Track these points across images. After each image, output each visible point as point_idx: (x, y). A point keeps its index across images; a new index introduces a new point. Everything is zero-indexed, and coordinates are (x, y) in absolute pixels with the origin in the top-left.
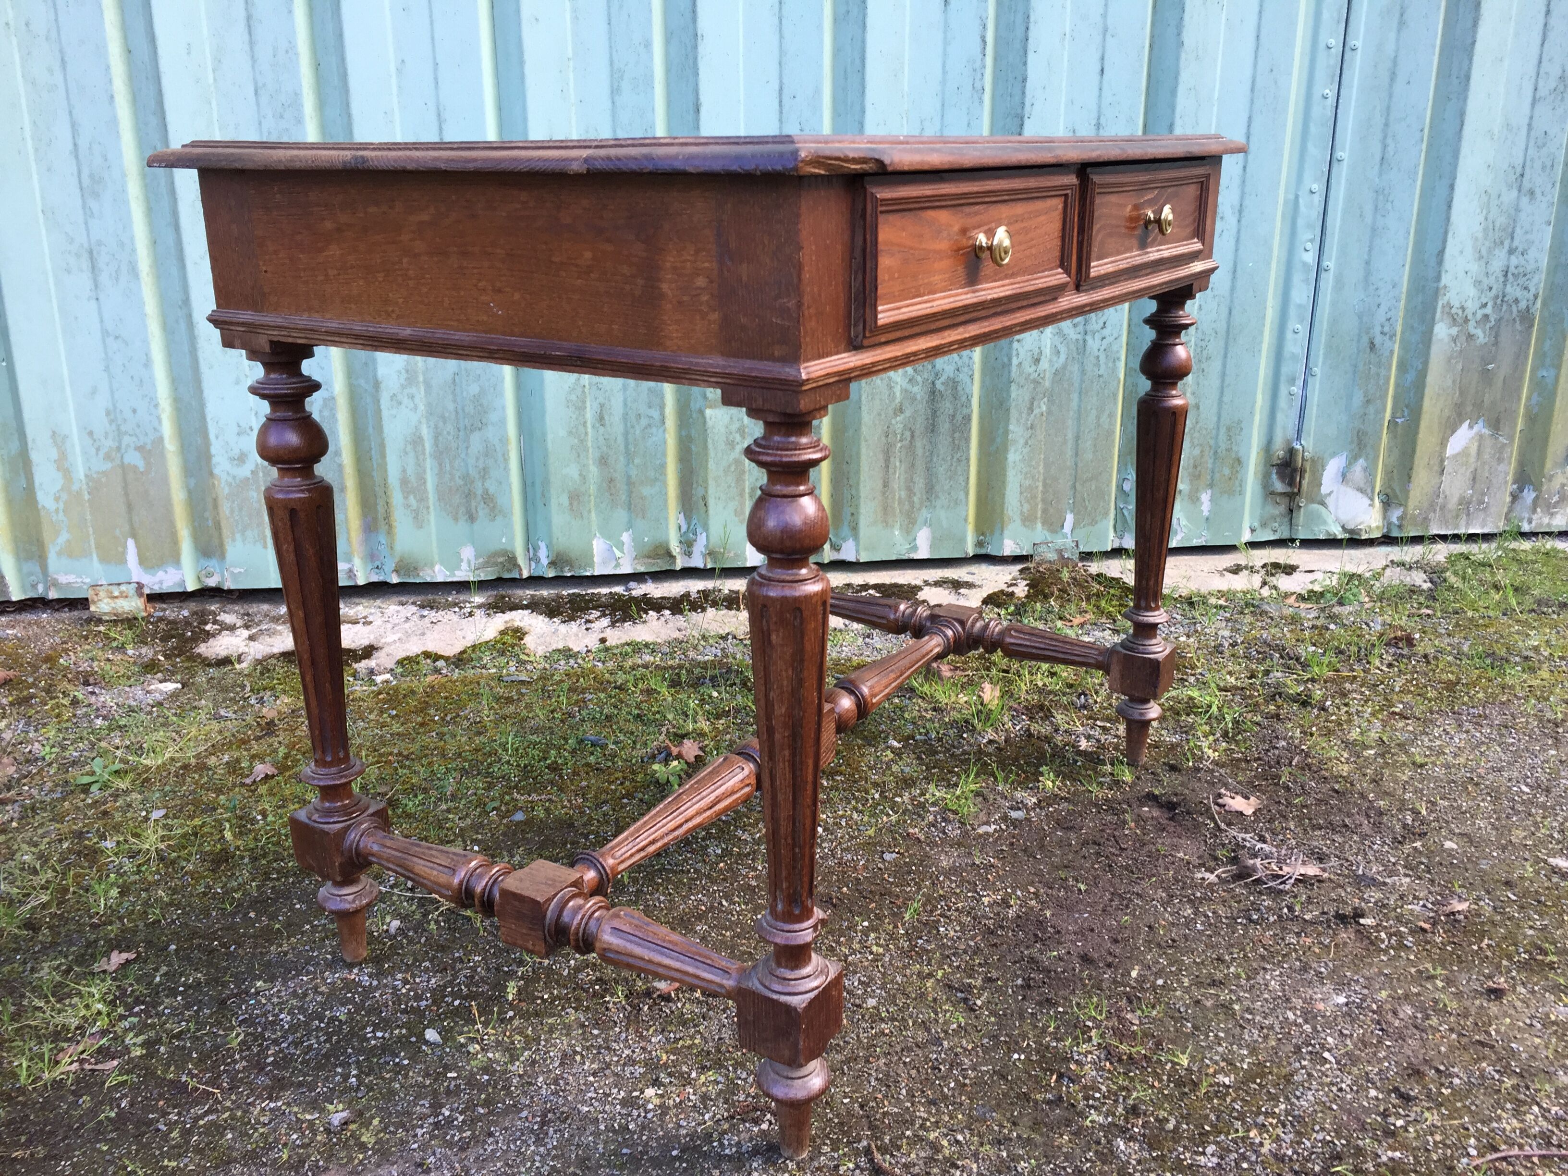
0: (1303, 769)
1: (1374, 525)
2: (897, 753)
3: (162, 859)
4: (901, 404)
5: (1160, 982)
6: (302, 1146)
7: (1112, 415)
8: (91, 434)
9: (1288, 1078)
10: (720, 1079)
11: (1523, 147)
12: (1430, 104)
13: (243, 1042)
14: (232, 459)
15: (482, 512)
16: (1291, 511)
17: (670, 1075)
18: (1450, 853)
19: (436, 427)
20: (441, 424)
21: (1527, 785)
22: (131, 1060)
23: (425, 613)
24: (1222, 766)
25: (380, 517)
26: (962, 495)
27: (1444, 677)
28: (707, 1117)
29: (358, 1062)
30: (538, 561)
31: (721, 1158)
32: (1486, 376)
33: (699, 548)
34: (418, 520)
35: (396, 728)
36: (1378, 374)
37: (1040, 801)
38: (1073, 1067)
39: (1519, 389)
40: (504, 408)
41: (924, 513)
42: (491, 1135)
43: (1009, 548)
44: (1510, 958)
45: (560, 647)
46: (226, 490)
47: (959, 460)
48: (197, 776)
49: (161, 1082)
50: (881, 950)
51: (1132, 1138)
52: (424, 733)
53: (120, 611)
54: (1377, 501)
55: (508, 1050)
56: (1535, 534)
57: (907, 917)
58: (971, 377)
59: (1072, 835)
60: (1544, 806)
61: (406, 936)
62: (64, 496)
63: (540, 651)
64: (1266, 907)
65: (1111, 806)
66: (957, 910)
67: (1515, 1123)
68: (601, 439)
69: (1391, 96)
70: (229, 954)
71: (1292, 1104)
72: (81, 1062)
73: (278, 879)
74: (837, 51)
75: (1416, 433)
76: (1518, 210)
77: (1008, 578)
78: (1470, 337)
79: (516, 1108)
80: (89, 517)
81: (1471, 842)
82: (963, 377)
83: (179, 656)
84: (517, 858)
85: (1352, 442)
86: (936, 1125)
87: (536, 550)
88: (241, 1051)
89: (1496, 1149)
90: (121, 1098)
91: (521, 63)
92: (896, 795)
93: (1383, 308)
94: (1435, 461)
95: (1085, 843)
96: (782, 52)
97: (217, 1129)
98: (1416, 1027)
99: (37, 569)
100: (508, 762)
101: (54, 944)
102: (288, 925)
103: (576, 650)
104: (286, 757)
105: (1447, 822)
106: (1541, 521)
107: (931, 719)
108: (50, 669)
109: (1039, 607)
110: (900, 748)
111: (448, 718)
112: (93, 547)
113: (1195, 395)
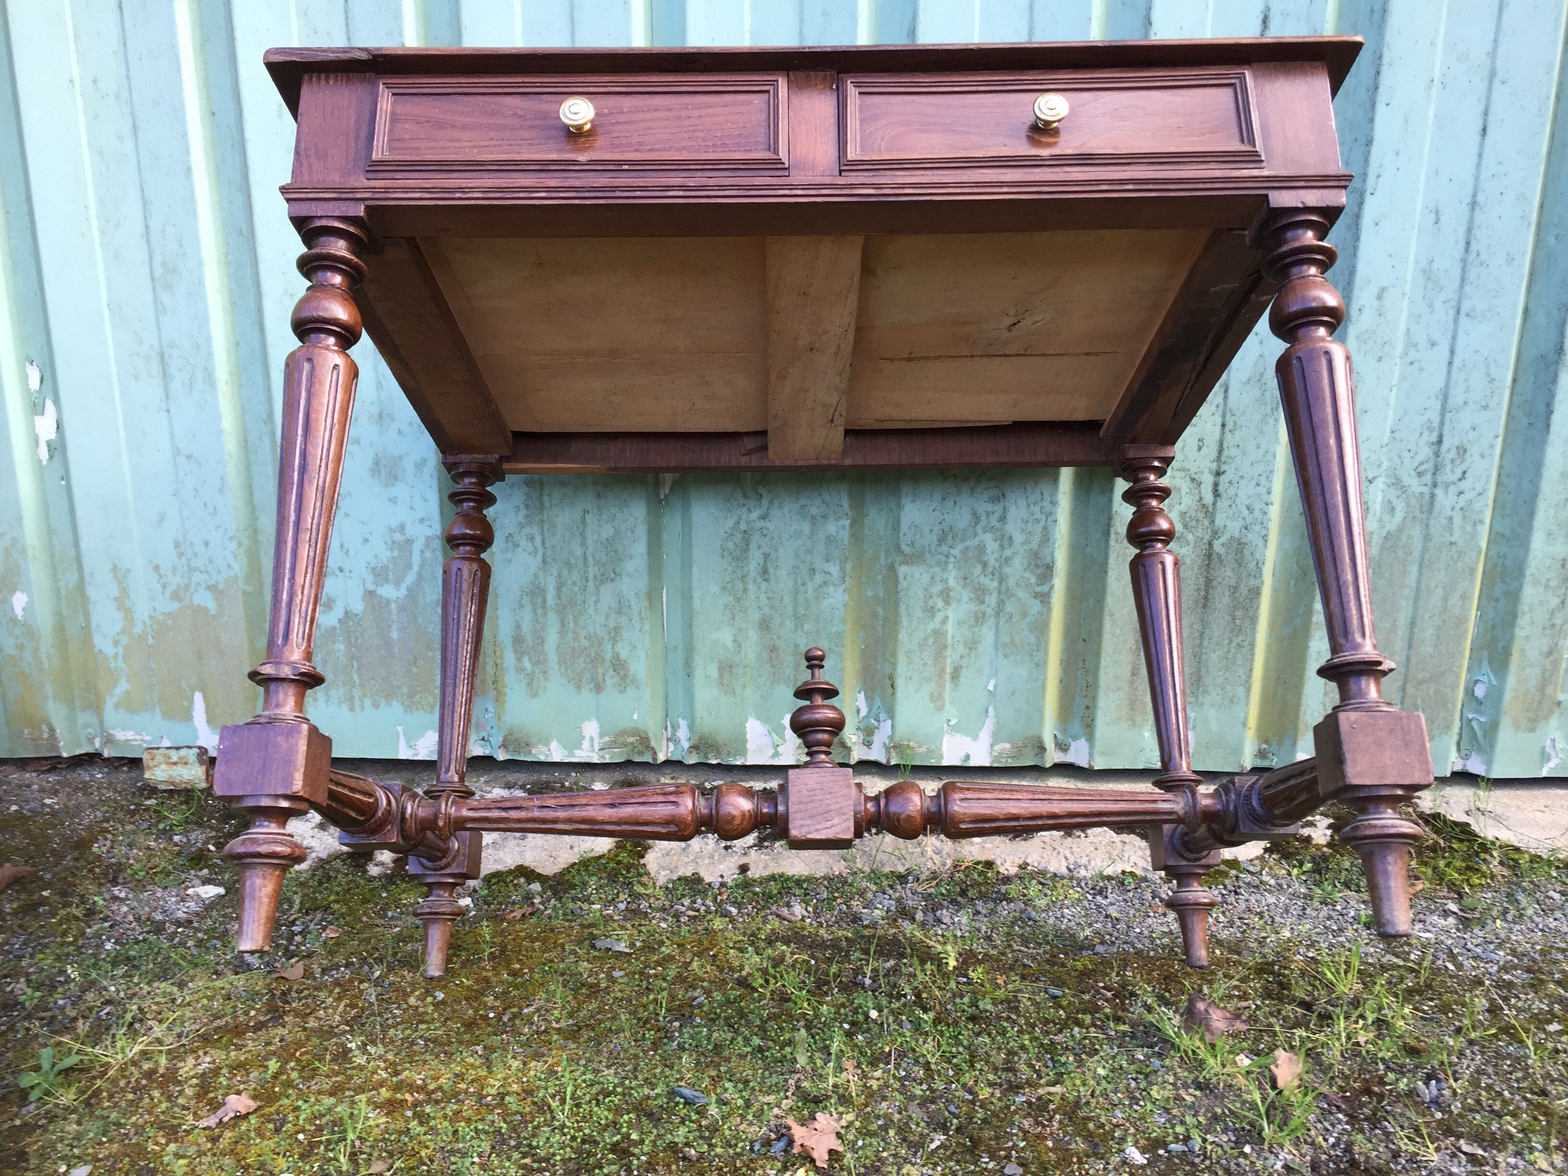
7: (1465, 597)
8: (157, 568)
15: (611, 681)
19: (559, 575)
20: (565, 572)
25: (489, 680)
26: (1241, 692)
30: (677, 742)
33: (880, 738)
34: (534, 687)
45: (689, 874)
47: (1240, 646)
48: (157, 1094)
52: (469, 1044)
53: (177, 781)
58: (1265, 538)
62: (125, 640)
63: (662, 880)
68: (763, 598)
80: (151, 665)
82: (1251, 537)
87: (675, 728)
99: (95, 721)
100: (562, 1128)
103: (708, 879)
107: (1192, 1107)
108: (76, 859)
109: (1347, 864)
110: (1143, 1167)
111: (505, 1019)
112: (156, 699)
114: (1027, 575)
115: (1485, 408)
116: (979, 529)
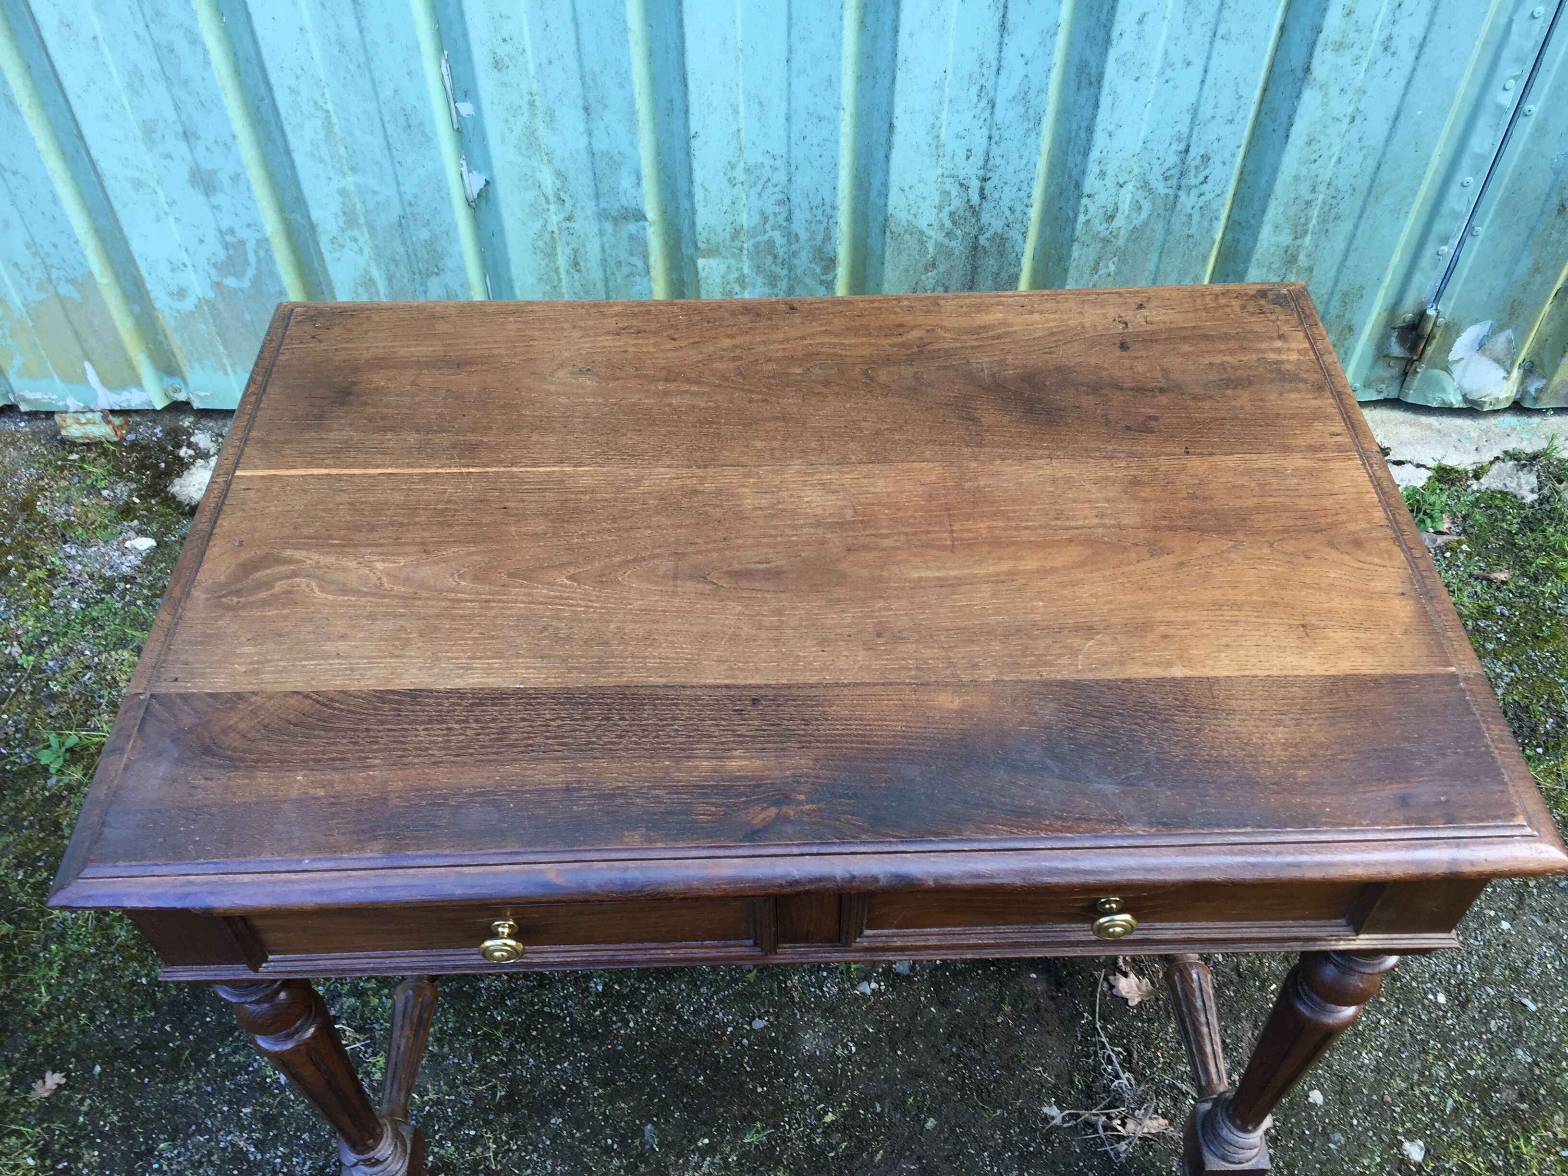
4: (934, 258)
8: (16, 265)
14: (171, 294)
16: (1405, 375)
19: (388, 270)
20: (392, 267)
40: (461, 255)
46: (173, 323)
53: (91, 435)
54: (1516, 373)
57: (745, 1139)
58: (1024, 235)
60: (1445, 1036)
66: (796, 1132)
68: (577, 285)
80: (38, 342)
81: (1341, 1093)
82: (1013, 233)
83: (153, 497)
85: (1502, 311)
95: (951, 1035)
102: (197, 1049)
108: (26, 521)
112: (51, 368)
113: (1308, 256)
114: (813, 266)
115: (1231, 122)
116: (768, 227)
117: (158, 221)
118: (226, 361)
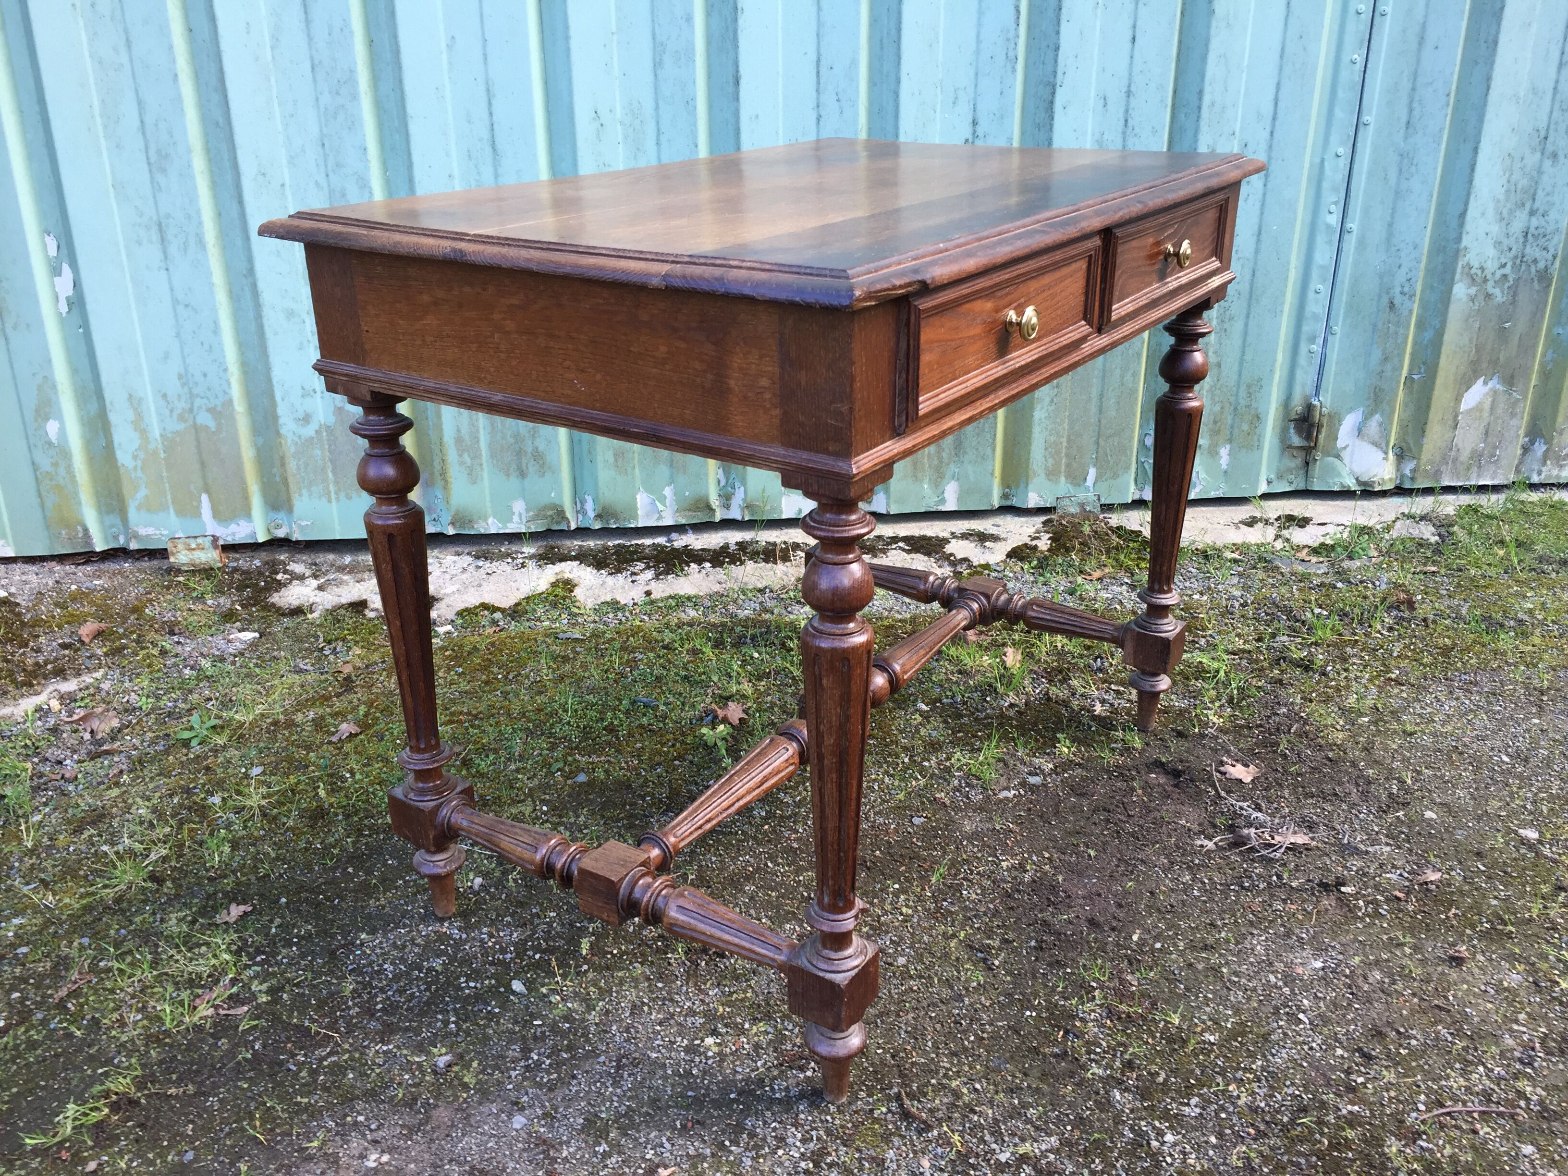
0: (1301, 736)
1: (1387, 477)
2: (926, 716)
3: (265, 815)
5: (1158, 945)
6: (415, 1085)
7: (1135, 375)
8: (165, 396)
9: (1266, 1037)
10: (770, 1030)
11: (1548, 110)
12: (1457, 69)
13: (354, 991)
14: (298, 420)
15: (532, 469)
16: (1307, 464)
17: (726, 1026)
18: (1429, 823)
21: (1508, 755)
22: (259, 1006)
23: (481, 563)
24: (1226, 733)
25: (437, 474)
26: (989, 451)
27: (1441, 641)
28: (759, 1064)
29: (455, 1009)
30: (585, 513)
31: (772, 1101)
32: (1502, 334)
33: (736, 501)
34: (473, 476)
35: (464, 686)
36: (1396, 333)
37: (1056, 767)
38: (1078, 1024)
39: (1535, 346)
41: (953, 468)
42: (574, 1077)
43: (1033, 500)
44: (1473, 927)
45: (609, 599)
46: (293, 449)
48: (286, 732)
49: (287, 1026)
50: (910, 912)
51: (1127, 1090)
52: (490, 692)
53: (197, 562)
54: (1391, 455)
55: (584, 1000)
56: (1544, 485)
57: (934, 880)
59: (1085, 802)
60: (1520, 777)
61: (488, 893)
62: (142, 455)
63: (590, 604)
64: (1257, 875)
65: (1122, 773)
66: (978, 873)
67: (1462, 1081)
69: (1418, 61)
70: (334, 907)
71: (1268, 1061)
72: (216, 1007)
73: (370, 836)
74: (874, 22)
75: (1432, 389)
76: (1540, 172)
77: (1031, 531)
78: (1488, 296)
79: (594, 1054)
80: (165, 474)
81: (1450, 811)
83: (254, 605)
84: (582, 819)
85: (1369, 398)
86: (958, 1074)
87: (583, 502)
88: (354, 998)
89: (1442, 1105)
90: (254, 1041)
91: (567, 38)
92: (924, 760)
93: (1404, 269)
94: (1449, 417)
95: (1095, 810)
96: (820, 24)
97: (339, 1070)
98: (1383, 991)
99: (118, 521)
100: (569, 723)
101: (177, 896)
102: (383, 880)
103: (623, 602)
104: (366, 715)
105: (1430, 791)
106: (1551, 472)
107: (956, 682)
108: (137, 619)
109: (1060, 561)
110: (927, 712)
111: (510, 677)
112: (170, 501)
113: (1216, 353)
117: (301, 348)
118: (332, 488)
